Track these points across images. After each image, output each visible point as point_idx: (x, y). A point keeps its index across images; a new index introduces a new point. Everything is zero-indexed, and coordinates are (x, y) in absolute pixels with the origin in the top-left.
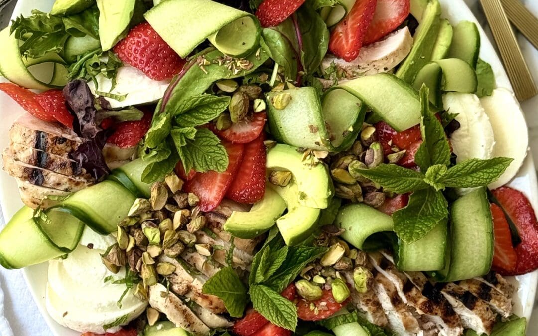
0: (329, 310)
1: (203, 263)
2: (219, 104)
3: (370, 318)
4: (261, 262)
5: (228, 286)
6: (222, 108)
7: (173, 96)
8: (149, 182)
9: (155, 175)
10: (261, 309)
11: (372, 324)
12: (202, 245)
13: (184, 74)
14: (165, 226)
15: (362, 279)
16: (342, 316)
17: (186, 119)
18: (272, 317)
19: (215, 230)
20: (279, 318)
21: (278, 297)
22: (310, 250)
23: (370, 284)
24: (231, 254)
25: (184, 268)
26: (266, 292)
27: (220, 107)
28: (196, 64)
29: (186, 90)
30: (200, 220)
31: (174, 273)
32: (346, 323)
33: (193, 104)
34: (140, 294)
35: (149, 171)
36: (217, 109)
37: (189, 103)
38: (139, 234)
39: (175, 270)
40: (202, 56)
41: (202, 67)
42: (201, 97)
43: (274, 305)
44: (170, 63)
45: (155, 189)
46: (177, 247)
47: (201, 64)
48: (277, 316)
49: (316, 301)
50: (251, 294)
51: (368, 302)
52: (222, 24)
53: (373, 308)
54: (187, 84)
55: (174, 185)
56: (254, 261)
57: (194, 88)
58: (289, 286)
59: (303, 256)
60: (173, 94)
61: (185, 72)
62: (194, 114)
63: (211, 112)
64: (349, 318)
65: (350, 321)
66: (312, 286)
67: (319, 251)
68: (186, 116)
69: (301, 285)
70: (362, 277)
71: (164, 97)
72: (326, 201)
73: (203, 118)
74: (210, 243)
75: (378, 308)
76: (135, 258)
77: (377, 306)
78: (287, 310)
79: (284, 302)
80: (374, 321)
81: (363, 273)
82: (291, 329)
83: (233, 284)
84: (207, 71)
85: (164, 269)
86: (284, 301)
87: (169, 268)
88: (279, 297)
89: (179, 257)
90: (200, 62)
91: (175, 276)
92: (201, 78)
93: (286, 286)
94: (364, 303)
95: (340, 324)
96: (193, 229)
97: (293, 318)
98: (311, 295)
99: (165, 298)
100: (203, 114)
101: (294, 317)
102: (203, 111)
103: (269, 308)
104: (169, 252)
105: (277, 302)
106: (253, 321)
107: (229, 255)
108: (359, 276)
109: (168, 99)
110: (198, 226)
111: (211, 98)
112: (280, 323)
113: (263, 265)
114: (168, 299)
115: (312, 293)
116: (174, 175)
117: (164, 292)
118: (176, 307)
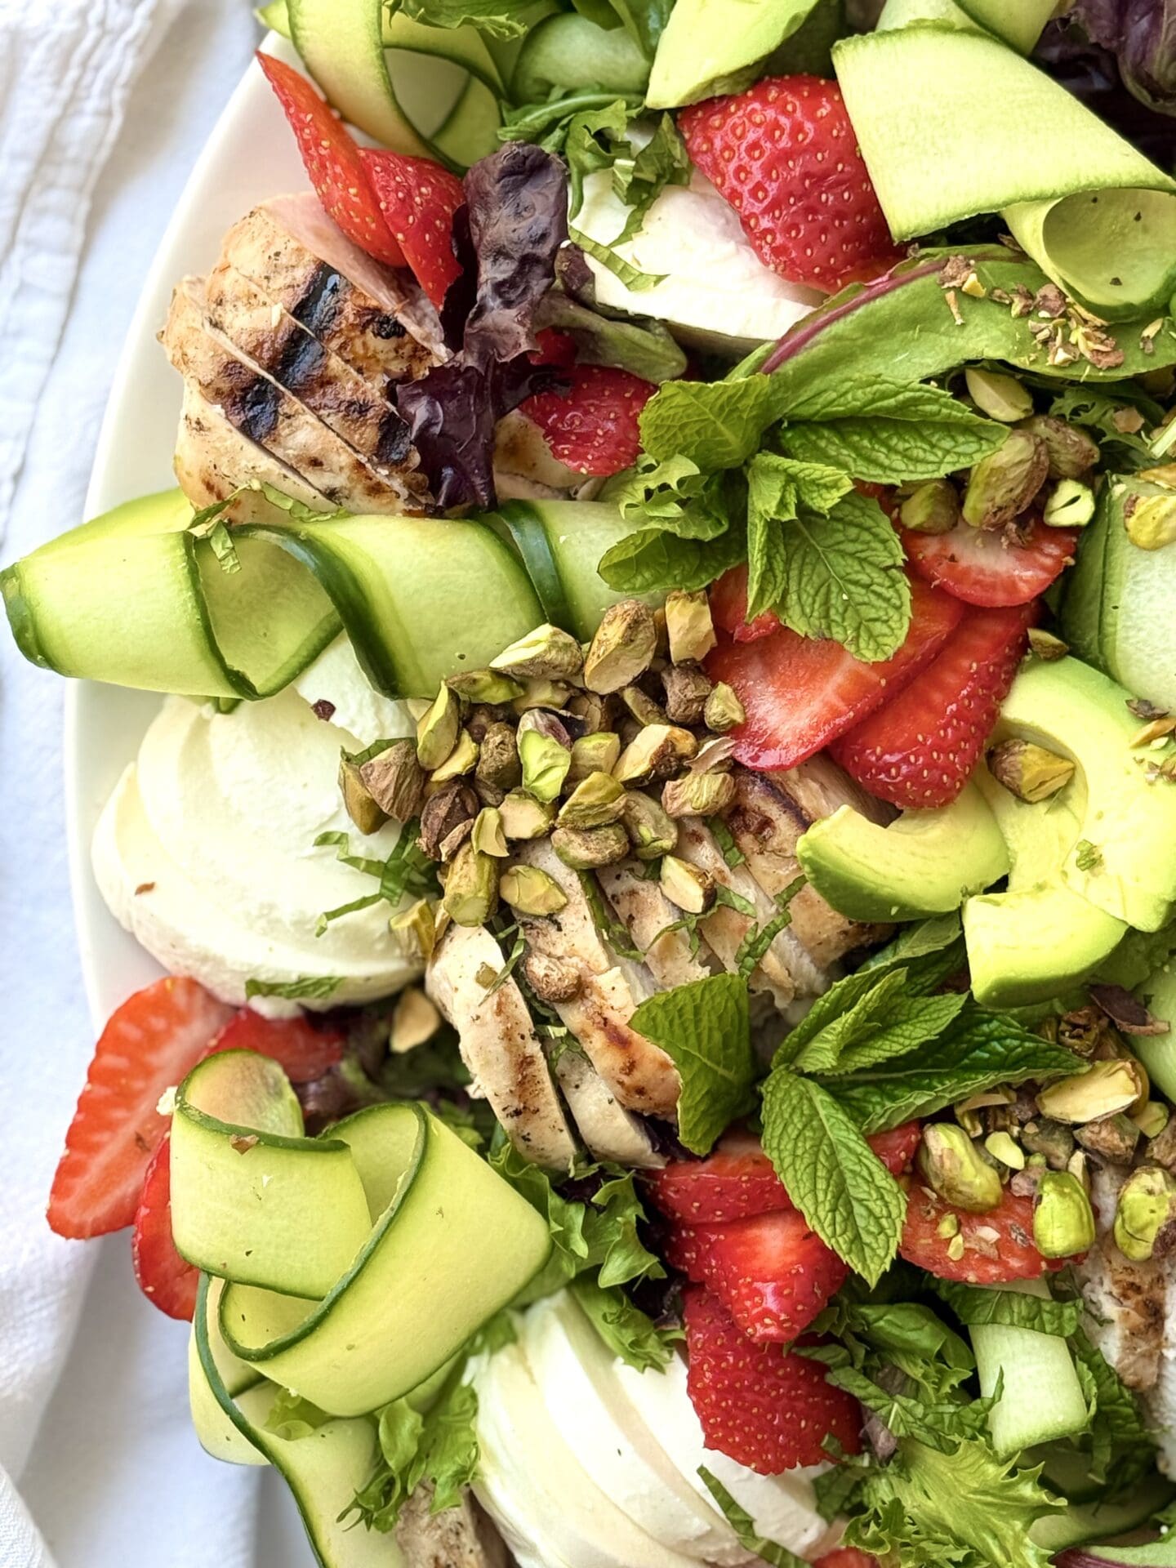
0: (998, 1262)
1: (663, 926)
2: (961, 439)
3: (1112, 1347)
4: (856, 1009)
5: (710, 1037)
6: (965, 455)
7: (815, 350)
8: (616, 586)
9: (647, 575)
10: (788, 1161)
11: (1108, 1367)
12: (690, 866)
13: (883, 293)
14: (593, 753)
15: (1153, 1211)
16: (1029, 1300)
17: (823, 444)
18: (816, 1203)
19: (747, 840)
20: (839, 1218)
21: (859, 1150)
22: (1027, 1044)
23: (1168, 1239)
24: (766, 939)
25: (594, 916)
26: (822, 1113)
27: (958, 450)
28: (936, 276)
29: (867, 349)
30: (716, 786)
31: (552, 918)
32: (1033, 1328)
33: (873, 401)
34: (414, 934)
35: (632, 553)
36: (947, 452)
37: (859, 393)
38: (502, 742)
39: (562, 908)
40: (967, 258)
41: (950, 296)
42: (913, 390)
43: (835, 1167)
44: (846, 240)
45: (618, 621)
46: (607, 838)
47: (953, 284)
48: (834, 1210)
49: (970, 1214)
50: (768, 1097)
51: (1130, 1293)
52: (1084, 182)
53: (1137, 1319)
54: (881, 330)
55: (689, 637)
56: (831, 995)
57: (895, 353)
58: (904, 1126)
59: (993, 1053)
60: (818, 343)
61: (893, 288)
62: (856, 438)
63: (921, 454)
64: (1046, 1316)
65: (1048, 1328)
66: (975, 1157)
67: (1055, 1059)
68: (826, 433)
69: (944, 1142)
70: (1154, 1207)
71: (781, 342)
72: (1163, 909)
73: (887, 462)
74: (718, 877)
75: (1150, 1325)
76: (449, 814)
77: (1151, 1320)
78: (871, 1205)
79: (871, 1174)
80: (1120, 1361)
81: (1162, 1192)
82: (865, 1275)
83: (726, 1038)
84: (962, 314)
85: (526, 891)
86: (874, 1169)
87: (545, 897)
88: (860, 1147)
89: (592, 876)
90: (953, 278)
91: (553, 930)
92: (930, 331)
93: (895, 1124)
94: (1115, 1291)
95: (1012, 1324)
96: (684, 804)
97: (882, 1237)
98: (962, 1188)
99: (485, 992)
100: (891, 449)
101: (888, 1237)
102: (894, 441)
103: (815, 1170)
104: (571, 842)
105: (848, 1162)
106: (737, 1185)
107: (759, 940)
108: (1145, 1196)
109: (792, 351)
110: (704, 800)
111: (945, 405)
112: (834, 1234)
113: (856, 1021)
114: (495, 999)
115: (970, 1184)
116: (704, 603)
117: (491, 971)
118: (507, 1036)
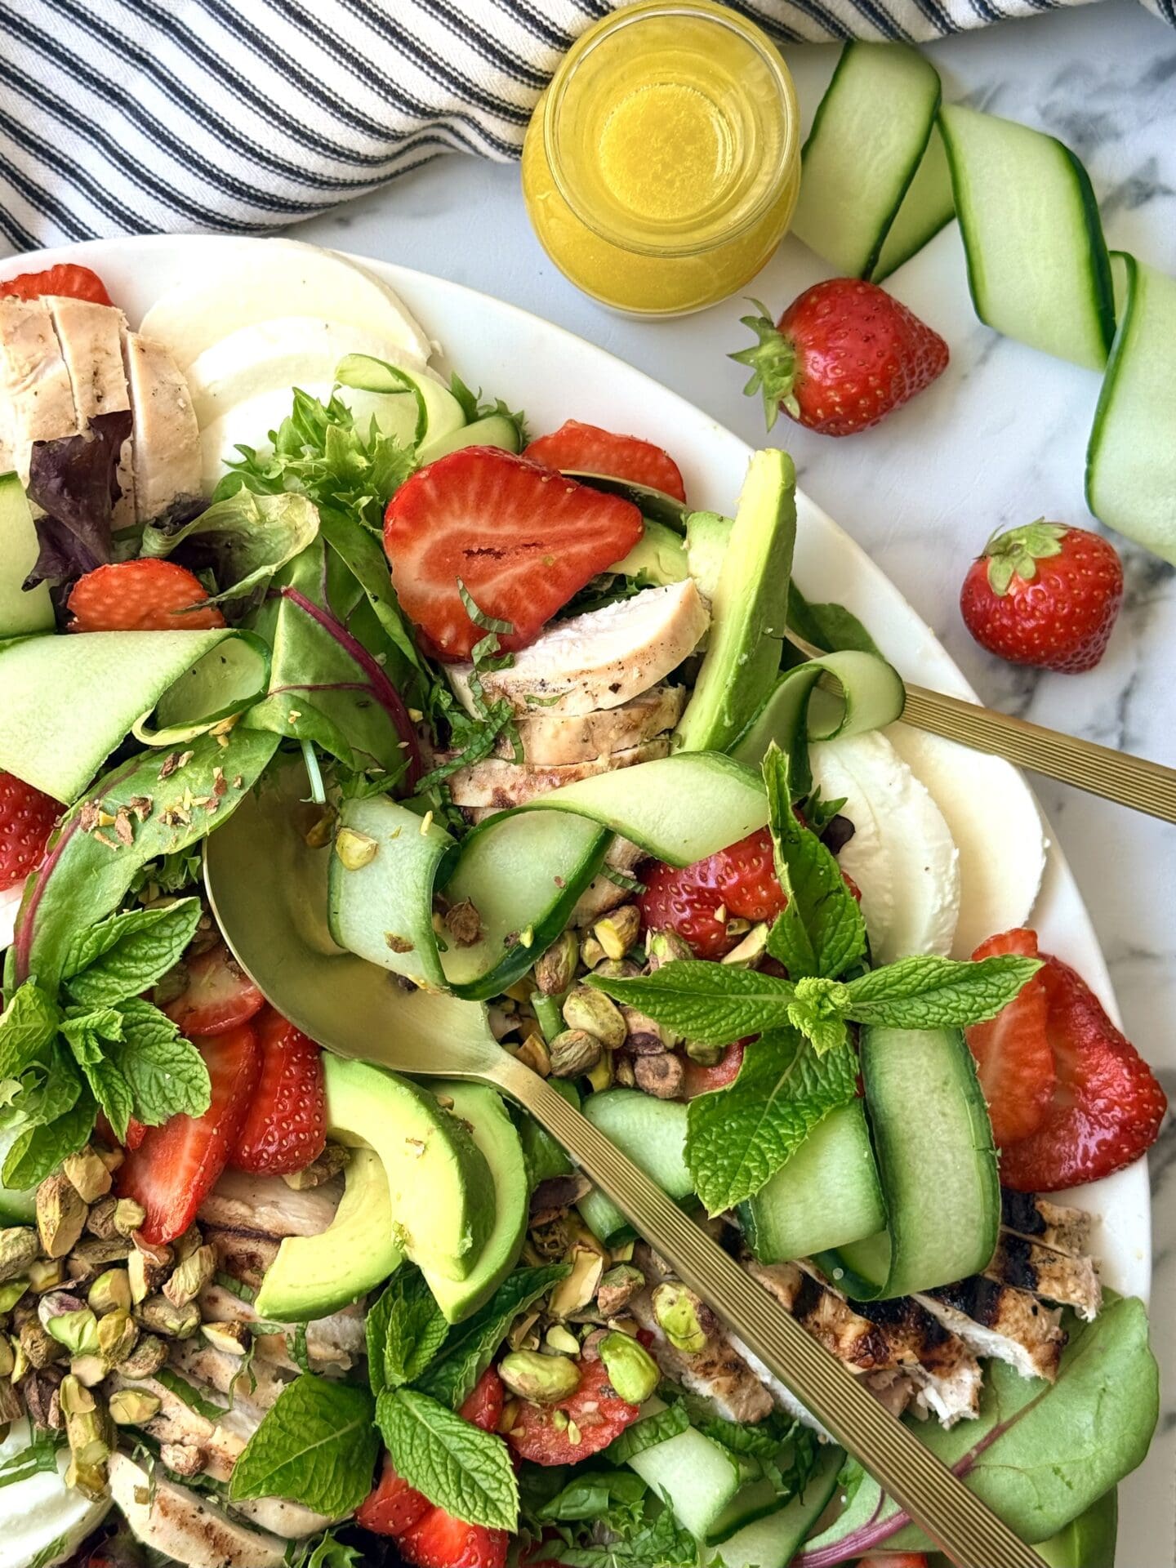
0: (607, 1422)
1: (231, 1377)
2: (173, 923)
3: (728, 1411)
5: (309, 1429)
6: (182, 932)
7: (41, 932)
8: (27, 1186)
9: (43, 1161)
10: (414, 1472)
11: (731, 1423)
12: (220, 1325)
13: (53, 866)
14: (102, 1298)
15: (684, 1313)
16: (646, 1423)
17: (93, 982)
18: (447, 1495)
19: (248, 1275)
20: (466, 1497)
21: (455, 1429)
22: (522, 1276)
23: (707, 1319)
24: (302, 1341)
25: (182, 1399)
26: (420, 1416)
27: (177, 931)
28: (79, 829)
29: (72, 906)
31: (159, 1415)
32: (660, 1441)
33: (100, 945)
34: (83, 1486)
35: (22, 1153)
36: (171, 938)
37: (87, 943)
38: (33, 1342)
39: (160, 1405)
40: (91, 802)
41: (97, 835)
42: (116, 923)
43: (447, 1454)
44: (21, 836)
45: (50, 1203)
46: (147, 1353)
47: (94, 825)
48: (460, 1494)
49: (565, 1401)
50: (382, 1427)
51: (709, 1370)
53: (726, 1381)
54: (72, 887)
55: (91, 1185)
57: (93, 895)
58: (481, 1380)
59: (507, 1294)
60: (39, 926)
61: (57, 858)
62: (111, 965)
63: (155, 952)
64: (665, 1426)
65: (671, 1433)
66: (544, 1364)
67: (547, 1274)
68: (92, 973)
69: (518, 1371)
70: (682, 1309)
71: (16, 942)
73: (138, 972)
74: (240, 1318)
75: (739, 1376)
76: (40, 1395)
77: (738, 1372)
78: (484, 1467)
79: (472, 1443)
80: (737, 1414)
81: (678, 1296)
82: (506, 1527)
83: (324, 1416)
84: (113, 841)
85: (127, 1409)
86: (471, 1437)
87: (143, 1407)
88: (457, 1426)
89: (164, 1373)
90: (91, 822)
91: (164, 1422)
92: (102, 866)
93: (473, 1384)
94: (699, 1376)
95: (645, 1448)
96: (185, 1293)
97: (503, 1487)
98: (549, 1392)
100: (135, 959)
101: (507, 1485)
102: (134, 952)
103: (434, 1469)
104: (127, 1369)
105: (453, 1443)
107: (298, 1345)
108: (671, 1308)
109: (28, 942)
111: (143, 917)
112: (470, 1512)
113: (394, 1349)
114: (157, 1507)
115: (552, 1385)
116: (91, 1154)
117: (140, 1490)
118: (182, 1524)
